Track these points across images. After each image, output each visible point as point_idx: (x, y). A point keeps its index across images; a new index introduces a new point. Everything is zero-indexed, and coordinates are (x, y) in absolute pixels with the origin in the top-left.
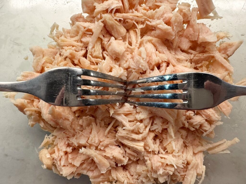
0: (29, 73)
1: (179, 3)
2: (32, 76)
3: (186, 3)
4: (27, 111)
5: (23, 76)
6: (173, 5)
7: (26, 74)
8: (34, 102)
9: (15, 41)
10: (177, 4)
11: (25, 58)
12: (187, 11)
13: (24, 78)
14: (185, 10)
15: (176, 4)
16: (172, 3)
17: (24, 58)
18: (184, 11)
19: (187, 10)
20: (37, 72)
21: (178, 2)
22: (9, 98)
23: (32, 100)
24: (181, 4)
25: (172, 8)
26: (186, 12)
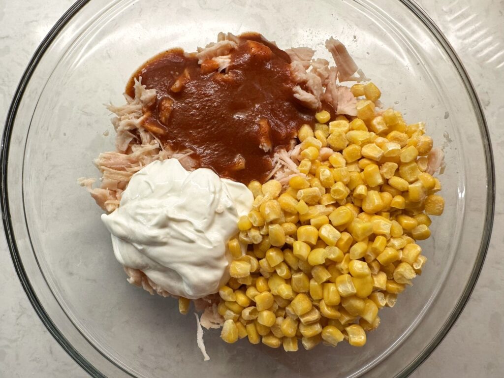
0: (112, 154)
1: (314, 60)
2: (116, 158)
3: (323, 59)
4: (108, 204)
5: (105, 158)
6: (305, 63)
7: (109, 155)
8: (117, 193)
9: (84, 110)
10: (311, 61)
11: (105, 133)
12: (322, 70)
13: (105, 161)
14: (320, 68)
15: (309, 60)
16: (303, 60)
17: (103, 134)
18: (318, 70)
19: (322, 68)
20: (122, 152)
21: (312, 58)
22: (85, 186)
23: (114, 190)
24: (316, 60)
25: (304, 67)
26: (321, 72)
